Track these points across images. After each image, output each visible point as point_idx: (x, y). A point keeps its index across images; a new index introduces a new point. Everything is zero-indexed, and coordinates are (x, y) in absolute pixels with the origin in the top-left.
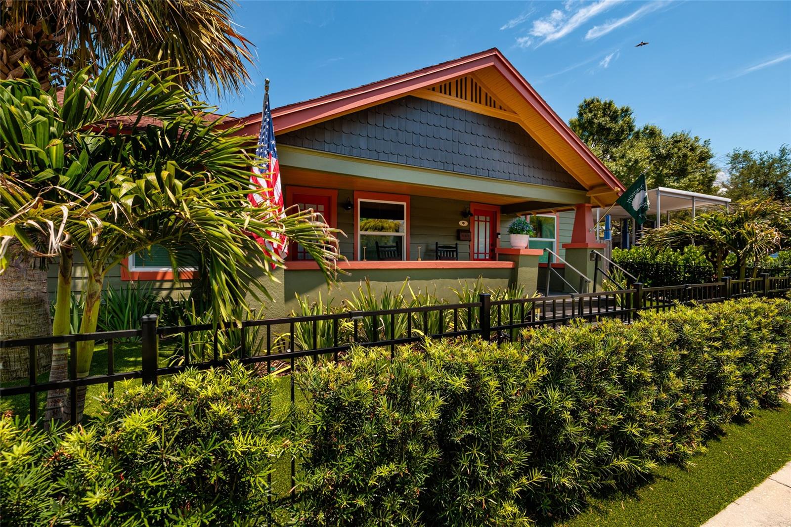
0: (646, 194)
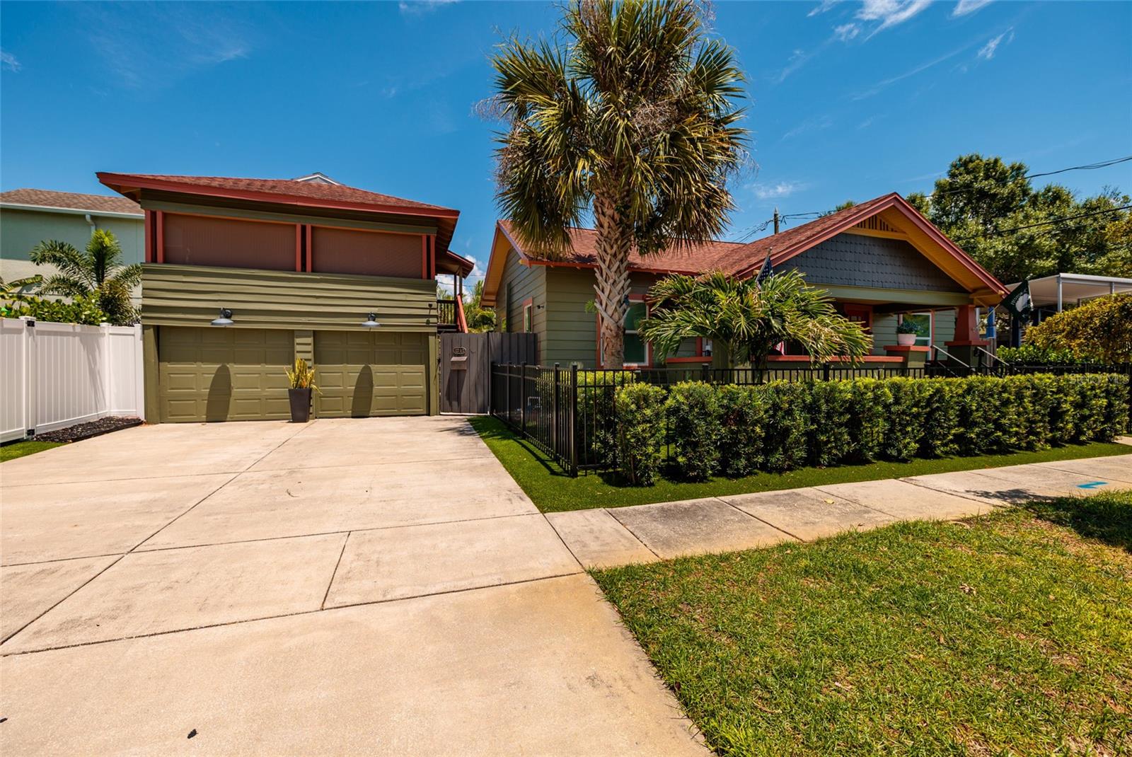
0: (1030, 297)
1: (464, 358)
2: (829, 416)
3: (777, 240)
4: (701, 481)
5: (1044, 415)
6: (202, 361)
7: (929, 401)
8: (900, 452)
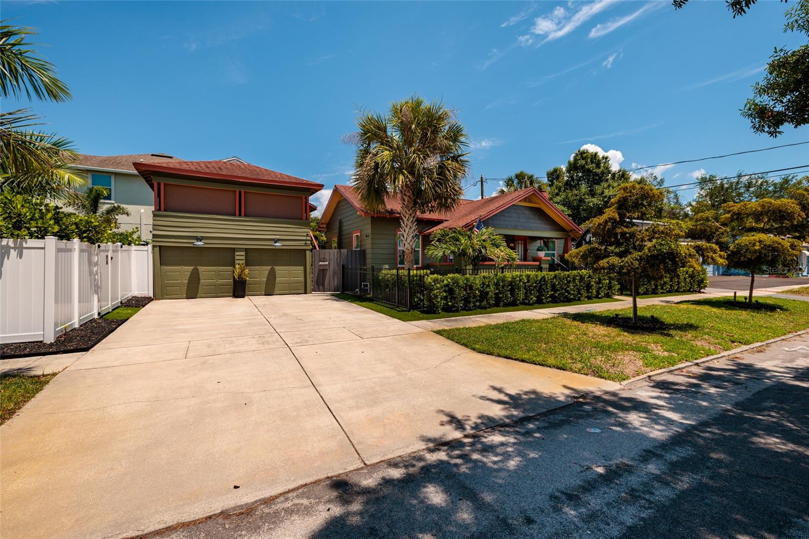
1: (327, 263)
2: (503, 287)
3: (483, 204)
4: (457, 312)
5: (584, 287)
6: (184, 266)
7: (540, 281)
8: (529, 301)
